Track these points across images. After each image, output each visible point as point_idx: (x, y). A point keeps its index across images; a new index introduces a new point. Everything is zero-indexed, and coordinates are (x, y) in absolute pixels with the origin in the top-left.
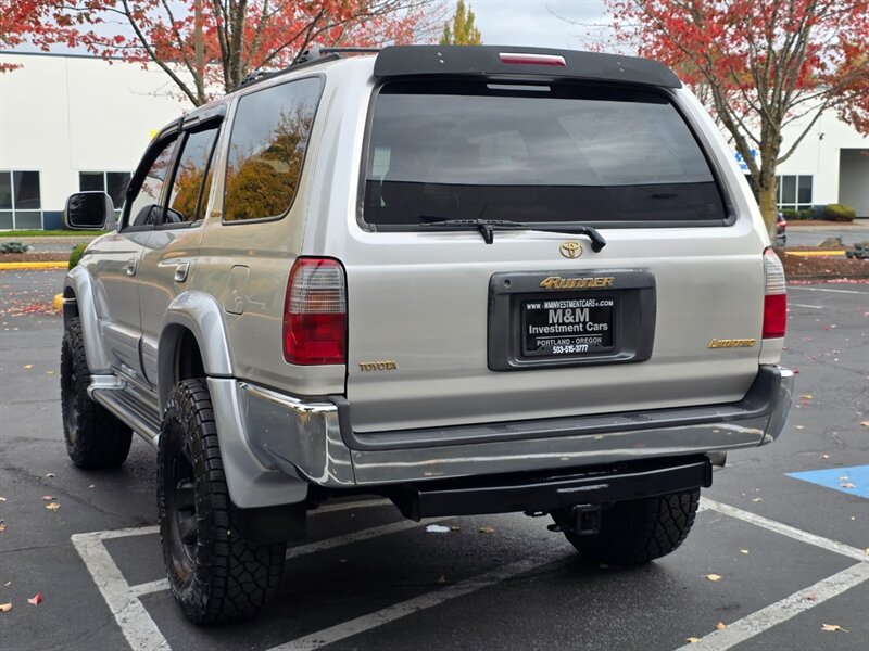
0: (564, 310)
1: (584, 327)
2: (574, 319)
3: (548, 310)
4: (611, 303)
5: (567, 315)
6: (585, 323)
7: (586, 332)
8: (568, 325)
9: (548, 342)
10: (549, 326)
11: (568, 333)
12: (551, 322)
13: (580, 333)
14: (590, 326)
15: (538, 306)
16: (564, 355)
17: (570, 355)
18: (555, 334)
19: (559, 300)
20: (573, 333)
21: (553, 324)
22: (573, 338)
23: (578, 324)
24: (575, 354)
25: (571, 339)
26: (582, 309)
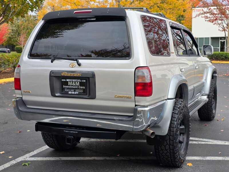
0: (72, 82)
1: (78, 87)
2: (75, 84)
3: (68, 81)
4: (85, 81)
5: (73, 83)
6: (78, 86)
7: (78, 88)
8: (73, 86)
9: (68, 90)
10: (69, 86)
11: (74, 88)
12: (69, 85)
13: (77, 89)
14: (80, 87)
15: (65, 80)
16: (71, 94)
17: (73, 94)
18: (70, 88)
19: (70, 79)
20: (75, 88)
21: (70, 86)
22: (75, 90)
23: (76, 86)
24: (74, 94)
25: (74, 90)
26: (77, 82)
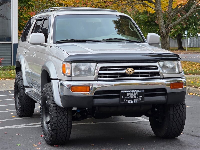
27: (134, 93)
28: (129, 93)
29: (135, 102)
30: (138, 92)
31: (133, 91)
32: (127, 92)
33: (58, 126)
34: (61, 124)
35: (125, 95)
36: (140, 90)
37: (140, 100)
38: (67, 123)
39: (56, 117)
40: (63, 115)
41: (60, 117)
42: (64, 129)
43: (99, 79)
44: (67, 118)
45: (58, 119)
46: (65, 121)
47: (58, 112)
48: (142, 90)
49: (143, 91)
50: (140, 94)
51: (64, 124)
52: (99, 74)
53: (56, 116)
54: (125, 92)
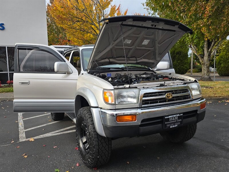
27: (174, 117)
28: (171, 118)
29: (175, 126)
30: (178, 116)
31: (174, 116)
32: (170, 117)
33: (99, 154)
34: (102, 152)
35: (168, 120)
36: (179, 114)
37: (180, 123)
38: (107, 149)
39: (98, 146)
40: (104, 142)
41: (102, 145)
42: (105, 155)
43: (142, 106)
44: (108, 144)
45: (99, 148)
46: (106, 149)
47: (99, 140)
48: (181, 113)
49: (182, 115)
50: (179, 118)
51: (105, 151)
52: (143, 101)
53: (98, 144)
54: (167, 117)
